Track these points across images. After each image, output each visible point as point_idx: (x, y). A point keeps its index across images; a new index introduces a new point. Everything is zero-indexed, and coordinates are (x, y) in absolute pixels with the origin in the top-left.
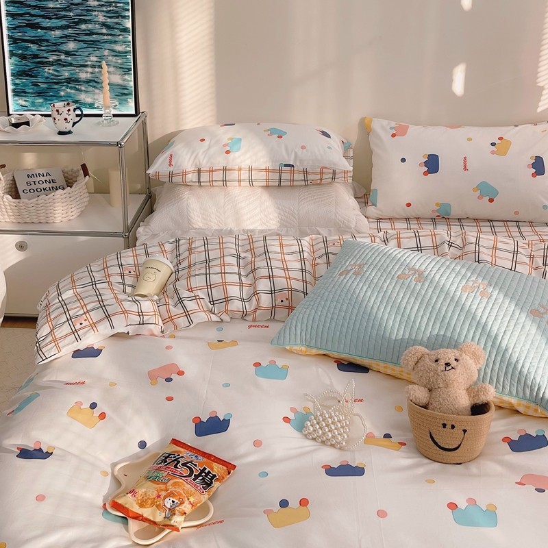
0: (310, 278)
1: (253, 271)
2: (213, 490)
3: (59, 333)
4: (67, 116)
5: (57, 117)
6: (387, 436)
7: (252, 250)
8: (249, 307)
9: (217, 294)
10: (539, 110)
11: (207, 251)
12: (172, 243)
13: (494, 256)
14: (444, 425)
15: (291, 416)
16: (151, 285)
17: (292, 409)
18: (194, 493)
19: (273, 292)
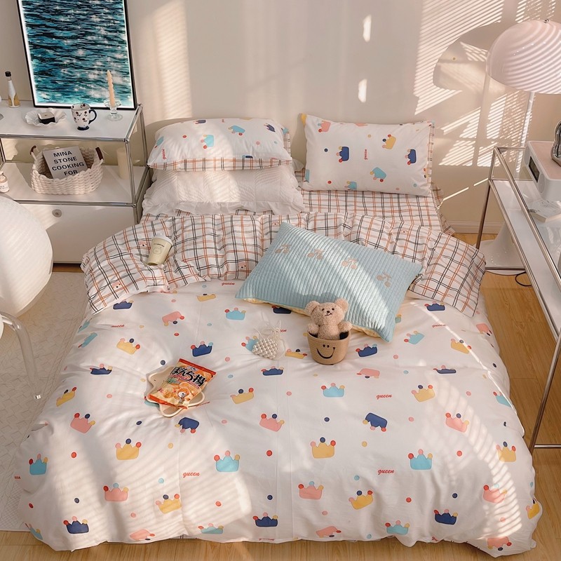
0: (261, 250)
1: (224, 246)
3: (103, 293)
4: (84, 117)
6: (298, 351)
7: (223, 229)
8: (223, 271)
10: (416, 114)
11: (194, 230)
12: (170, 221)
14: (324, 346)
15: (246, 342)
16: (158, 257)
17: (247, 338)
18: (193, 388)
19: (237, 261)
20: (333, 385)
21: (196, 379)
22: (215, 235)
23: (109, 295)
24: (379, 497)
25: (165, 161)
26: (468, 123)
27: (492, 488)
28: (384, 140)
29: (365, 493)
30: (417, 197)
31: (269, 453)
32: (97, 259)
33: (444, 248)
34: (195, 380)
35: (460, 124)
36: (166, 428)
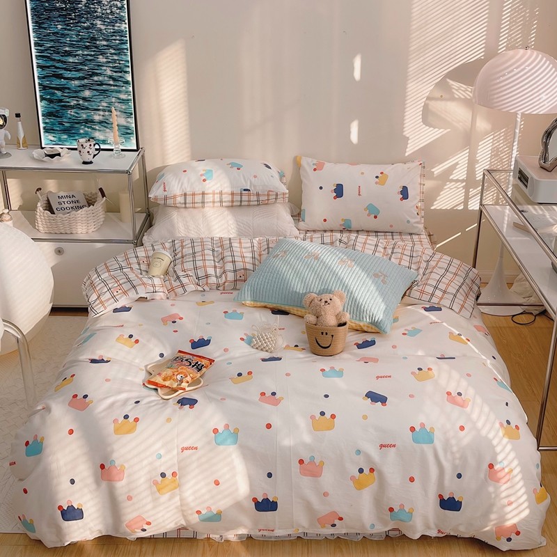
0: (257, 261)
1: (223, 258)
2: (203, 372)
3: (103, 298)
4: (89, 150)
5: (82, 150)
6: (296, 346)
7: (222, 246)
8: (222, 281)
9: (201, 273)
10: (407, 154)
11: (193, 247)
13: (364, 247)
14: (322, 333)
15: (245, 337)
16: (158, 270)
17: (245, 334)
18: (192, 373)
19: (235, 271)
20: (332, 368)
21: (195, 365)
22: (213, 250)
23: (109, 299)
24: (381, 474)
25: (166, 193)
26: (457, 164)
27: (497, 467)
28: (377, 177)
29: (366, 471)
30: (411, 234)
31: (269, 426)
32: (97, 273)
33: (438, 261)
34: (193, 366)
35: (449, 165)
36: (164, 406)
